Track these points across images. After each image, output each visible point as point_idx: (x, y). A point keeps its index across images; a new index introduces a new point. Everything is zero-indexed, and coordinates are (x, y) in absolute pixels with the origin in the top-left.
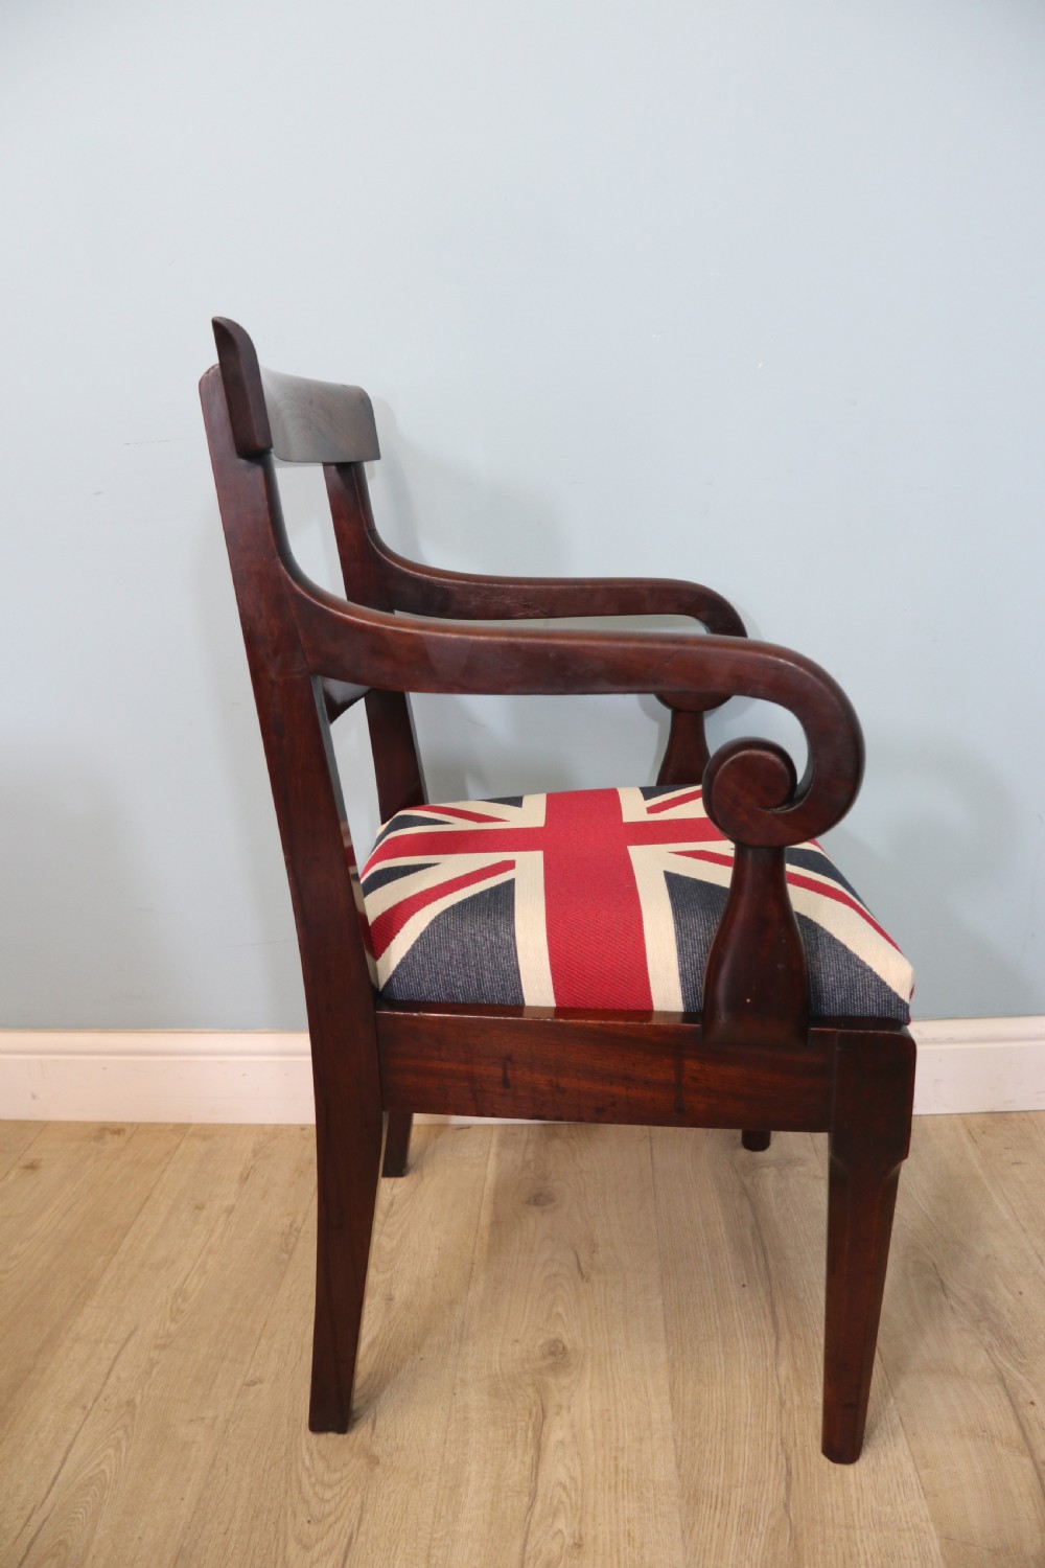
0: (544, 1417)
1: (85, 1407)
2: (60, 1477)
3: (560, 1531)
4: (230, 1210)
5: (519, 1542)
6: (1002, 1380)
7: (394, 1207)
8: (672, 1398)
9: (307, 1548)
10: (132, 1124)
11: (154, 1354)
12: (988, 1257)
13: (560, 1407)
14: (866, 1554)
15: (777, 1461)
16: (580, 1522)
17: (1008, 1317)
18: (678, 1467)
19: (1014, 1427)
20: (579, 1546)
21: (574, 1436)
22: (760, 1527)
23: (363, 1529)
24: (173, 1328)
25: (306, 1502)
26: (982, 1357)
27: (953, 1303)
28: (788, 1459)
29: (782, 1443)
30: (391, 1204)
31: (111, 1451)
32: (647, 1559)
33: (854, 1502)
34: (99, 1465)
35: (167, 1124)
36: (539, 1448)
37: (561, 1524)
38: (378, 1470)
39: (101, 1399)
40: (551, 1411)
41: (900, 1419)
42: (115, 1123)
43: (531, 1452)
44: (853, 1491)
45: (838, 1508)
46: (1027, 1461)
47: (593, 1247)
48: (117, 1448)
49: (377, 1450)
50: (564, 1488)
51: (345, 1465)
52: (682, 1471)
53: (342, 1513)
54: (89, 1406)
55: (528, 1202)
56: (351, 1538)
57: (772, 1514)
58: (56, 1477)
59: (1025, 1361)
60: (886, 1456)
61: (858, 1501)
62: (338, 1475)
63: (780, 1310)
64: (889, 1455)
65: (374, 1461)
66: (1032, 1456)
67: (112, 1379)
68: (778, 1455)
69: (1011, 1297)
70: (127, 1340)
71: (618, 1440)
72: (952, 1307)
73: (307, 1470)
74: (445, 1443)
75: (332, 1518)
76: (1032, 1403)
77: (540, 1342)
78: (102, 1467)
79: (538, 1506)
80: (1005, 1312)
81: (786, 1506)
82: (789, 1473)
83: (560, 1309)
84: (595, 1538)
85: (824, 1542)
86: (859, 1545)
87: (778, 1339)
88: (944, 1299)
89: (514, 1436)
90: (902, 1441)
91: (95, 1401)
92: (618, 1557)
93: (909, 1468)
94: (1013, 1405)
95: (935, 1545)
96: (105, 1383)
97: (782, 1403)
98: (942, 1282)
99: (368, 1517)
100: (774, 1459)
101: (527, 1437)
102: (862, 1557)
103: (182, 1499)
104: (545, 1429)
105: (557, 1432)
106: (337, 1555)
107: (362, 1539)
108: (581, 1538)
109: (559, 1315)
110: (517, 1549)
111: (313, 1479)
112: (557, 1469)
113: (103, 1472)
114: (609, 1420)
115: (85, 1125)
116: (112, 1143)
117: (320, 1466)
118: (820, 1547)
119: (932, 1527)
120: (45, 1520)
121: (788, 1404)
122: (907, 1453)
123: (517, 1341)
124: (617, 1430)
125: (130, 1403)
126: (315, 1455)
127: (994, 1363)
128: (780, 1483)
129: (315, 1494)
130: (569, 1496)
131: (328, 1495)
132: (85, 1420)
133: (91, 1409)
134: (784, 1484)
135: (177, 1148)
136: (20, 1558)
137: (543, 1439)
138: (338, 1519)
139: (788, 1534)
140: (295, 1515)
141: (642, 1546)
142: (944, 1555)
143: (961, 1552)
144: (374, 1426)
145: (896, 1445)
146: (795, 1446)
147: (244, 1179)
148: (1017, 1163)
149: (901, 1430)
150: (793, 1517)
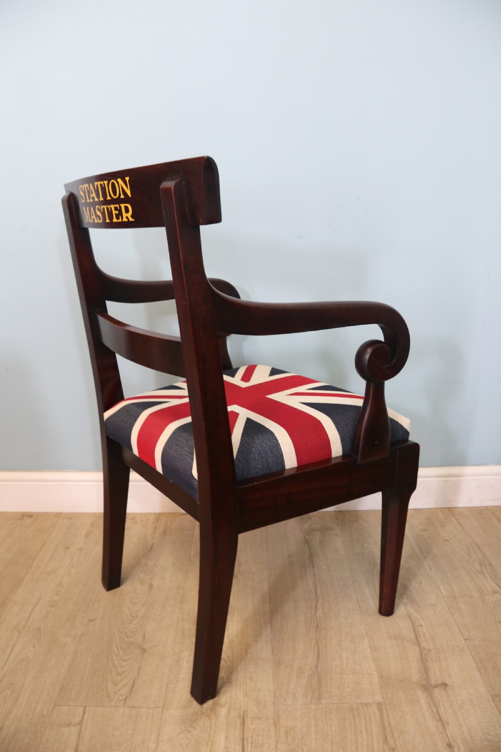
1: (19, 631)
2: (10, 659)
3: (222, 677)
4: (81, 549)
6: (410, 617)
7: (154, 548)
8: (271, 625)
10: (36, 513)
11: (49, 609)
12: (408, 568)
14: (348, 683)
15: (314, 649)
16: (231, 673)
17: (415, 592)
19: (413, 635)
21: (229, 640)
22: (305, 674)
23: (139, 677)
24: (57, 598)
25: (115, 667)
26: (402, 608)
28: (318, 648)
29: (317, 642)
30: (152, 546)
31: (31, 648)
32: (258, 687)
33: (345, 665)
34: (26, 653)
35: (52, 513)
37: (222, 674)
38: (146, 654)
39: (26, 627)
41: (366, 632)
42: (28, 513)
44: (344, 660)
45: (338, 667)
46: (417, 648)
48: (34, 646)
49: (146, 646)
50: (224, 660)
51: (132, 653)
52: (274, 653)
53: (131, 671)
54: (21, 630)
56: (134, 681)
57: (311, 669)
58: (8, 658)
59: (419, 610)
60: (359, 647)
62: (129, 657)
63: (319, 590)
65: (144, 651)
66: (419, 645)
67: (31, 620)
68: (314, 647)
69: (417, 585)
70: (37, 604)
71: (248, 641)
73: (116, 654)
74: (174, 643)
75: (126, 673)
76: (421, 626)
78: (28, 654)
80: (413, 590)
81: (317, 666)
82: (319, 654)
84: (237, 679)
85: (331, 679)
86: (346, 681)
87: (317, 602)
90: (366, 641)
91: (24, 628)
92: (246, 686)
93: (368, 651)
94: (413, 626)
95: (376, 679)
96: (27, 621)
97: (317, 627)
99: (142, 672)
100: (312, 648)
102: (346, 685)
103: (63, 666)
106: (129, 687)
107: (139, 681)
111: (118, 658)
113: (28, 656)
114: (244, 634)
115: (15, 513)
116: (28, 521)
117: (121, 653)
118: (329, 681)
119: (375, 673)
120: (4, 675)
121: (320, 627)
122: (368, 645)
125: (39, 629)
126: (119, 649)
127: (407, 610)
128: (314, 658)
129: (119, 664)
130: (226, 664)
131: (125, 664)
132: (20, 635)
133: (22, 632)
134: (316, 658)
135: (57, 523)
138: (129, 673)
139: (317, 677)
140: (111, 672)
141: (256, 682)
142: (379, 683)
143: (385, 681)
144: (144, 637)
145: (363, 643)
146: (322, 643)
147: (87, 536)
148: (425, 530)
149: (366, 637)
150: (319, 670)
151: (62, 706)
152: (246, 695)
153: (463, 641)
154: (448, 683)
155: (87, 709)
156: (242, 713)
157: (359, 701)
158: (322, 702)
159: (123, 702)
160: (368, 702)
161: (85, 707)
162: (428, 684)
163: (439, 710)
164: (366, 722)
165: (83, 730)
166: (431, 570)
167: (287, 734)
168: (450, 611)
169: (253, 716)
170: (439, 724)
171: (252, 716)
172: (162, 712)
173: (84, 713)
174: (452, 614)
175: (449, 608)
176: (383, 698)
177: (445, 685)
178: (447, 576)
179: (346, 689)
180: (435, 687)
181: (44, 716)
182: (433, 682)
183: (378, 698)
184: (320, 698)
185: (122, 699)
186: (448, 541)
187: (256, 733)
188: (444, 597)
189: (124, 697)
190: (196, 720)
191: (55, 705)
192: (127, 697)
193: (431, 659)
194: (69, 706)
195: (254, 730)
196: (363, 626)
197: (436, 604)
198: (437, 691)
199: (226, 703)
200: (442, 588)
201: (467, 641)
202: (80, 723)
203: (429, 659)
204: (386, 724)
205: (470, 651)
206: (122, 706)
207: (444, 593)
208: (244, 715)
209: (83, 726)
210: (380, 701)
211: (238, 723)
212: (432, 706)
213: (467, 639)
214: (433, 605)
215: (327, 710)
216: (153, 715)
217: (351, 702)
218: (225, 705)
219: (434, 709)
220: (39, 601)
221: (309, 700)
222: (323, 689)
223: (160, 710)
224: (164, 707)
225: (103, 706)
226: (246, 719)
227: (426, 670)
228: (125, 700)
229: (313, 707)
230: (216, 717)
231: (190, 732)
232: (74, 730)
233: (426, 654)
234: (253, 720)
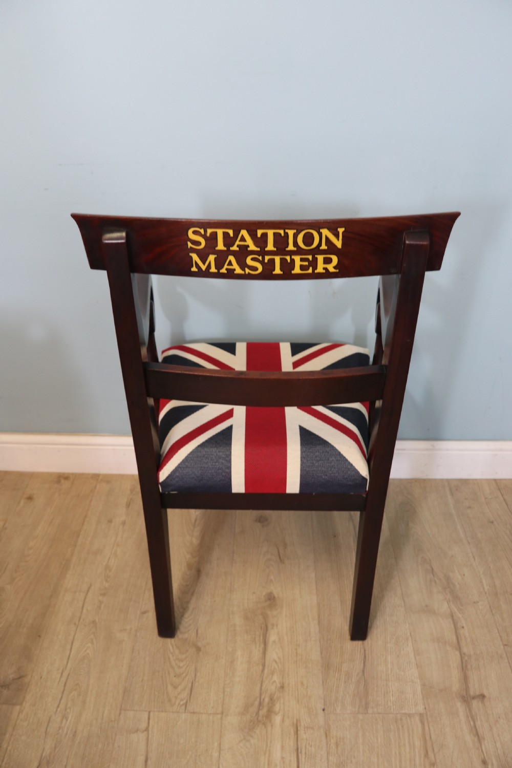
0: (267, 630)
1: (75, 624)
2: (71, 656)
3: (275, 681)
4: (124, 523)
5: (259, 686)
6: (452, 616)
8: (319, 622)
9: (176, 687)
10: (72, 474)
11: (101, 598)
12: (452, 556)
13: (273, 625)
14: (392, 691)
16: (283, 677)
17: (458, 586)
18: (321, 653)
19: (454, 638)
20: (282, 687)
21: (279, 639)
22: (353, 680)
23: (197, 680)
24: (107, 585)
25: (173, 668)
26: (445, 605)
27: (436, 579)
28: (365, 651)
31: (90, 645)
32: (309, 693)
33: (390, 671)
34: (86, 650)
35: (89, 474)
36: (265, 644)
37: (275, 678)
38: (201, 653)
39: (81, 620)
40: (270, 627)
41: (410, 633)
42: (64, 474)
43: (262, 646)
44: (389, 665)
45: (383, 672)
46: (458, 653)
47: (285, 546)
48: (92, 643)
49: (199, 644)
50: (276, 662)
51: (187, 651)
52: (323, 655)
53: (188, 672)
54: (77, 623)
55: (256, 521)
56: (192, 684)
57: (358, 674)
59: (462, 608)
60: (403, 650)
61: (391, 669)
62: (184, 656)
64: (405, 649)
65: (198, 649)
66: (460, 650)
67: (85, 611)
68: (361, 649)
69: (459, 577)
70: (88, 591)
71: (297, 641)
72: (435, 581)
73: (172, 653)
74: (227, 641)
75: (184, 675)
76: (463, 627)
77: (264, 594)
78: (88, 651)
79: (266, 671)
80: (456, 584)
81: (363, 671)
82: (365, 657)
83: (272, 577)
84: (289, 684)
85: (377, 686)
86: (390, 688)
88: (432, 576)
89: (255, 638)
90: (410, 643)
91: (79, 621)
92: (298, 692)
93: (412, 655)
94: (455, 627)
95: (419, 688)
96: (82, 612)
98: (432, 569)
99: (198, 674)
100: (359, 651)
101: (260, 639)
102: (391, 694)
103: (122, 666)
104: (267, 635)
105: (273, 637)
106: (188, 690)
107: (197, 684)
108: (283, 684)
109: (271, 580)
110: (258, 688)
111: (175, 658)
112: (273, 654)
113: (88, 654)
114: (294, 631)
115: (51, 474)
116: (65, 485)
117: (177, 651)
118: (376, 689)
119: (419, 681)
120: (69, 675)
122: (412, 649)
123: (254, 593)
124: (297, 636)
125: (94, 622)
126: (174, 647)
127: (449, 607)
128: (361, 661)
129: (176, 664)
130: (278, 666)
131: (181, 664)
132: (77, 629)
133: (78, 625)
134: (363, 662)
135: (95, 487)
136: (62, 690)
137: (267, 640)
138: (186, 676)
139: (364, 683)
140: (169, 674)
141: (307, 688)
142: (422, 692)
143: (428, 691)
144: (197, 633)
145: (407, 645)
146: (368, 644)
147: (128, 505)
148: (470, 507)
149: (410, 639)
150: (366, 676)
151: (128, 710)
152: (298, 701)
153: (502, 647)
154: (485, 694)
155: (152, 714)
156: (295, 722)
157: (403, 712)
158: (369, 712)
159: (183, 707)
160: (411, 712)
161: (149, 712)
162: (467, 695)
163: (476, 724)
164: (409, 735)
165: (150, 736)
166: (475, 559)
167: (337, 745)
168: (492, 611)
169: (306, 725)
170: (476, 739)
171: (304, 725)
172: (222, 719)
173: (149, 719)
174: (493, 615)
175: (490, 607)
176: (425, 708)
177: (482, 696)
178: (490, 567)
179: (391, 698)
180: (474, 698)
181: (112, 721)
182: (472, 693)
183: (421, 709)
184: (366, 707)
185: (183, 705)
186: (492, 522)
187: (309, 743)
188: (486, 593)
189: (184, 701)
190: (253, 728)
191: (121, 710)
192: (187, 702)
193: (471, 666)
194: (134, 710)
195: (307, 740)
196: (407, 625)
197: (478, 602)
198: (475, 704)
199: (280, 710)
200: (484, 581)
201: (506, 647)
202: (147, 729)
203: (469, 667)
204: (428, 737)
205: (508, 658)
206: (184, 711)
207: (486, 588)
208: (297, 724)
209: (150, 732)
210: (422, 712)
211: (292, 732)
212: (470, 719)
213: (506, 645)
214: (475, 603)
215: (374, 721)
216: (213, 722)
217: (395, 712)
218: (279, 713)
219: (472, 723)
220: (89, 588)
221: (357, 709)
222: (370, 697)
223: (219, 716)
224: (222, 713)
225: (165, 712)
226: (299, 728)
227: (465, 679)
228: (186, 705)
229: (360, 716)
230: (272, 726)
231: (248, 741)
232: (142, 736)
233: (466, 661)
234: (306, 729)
